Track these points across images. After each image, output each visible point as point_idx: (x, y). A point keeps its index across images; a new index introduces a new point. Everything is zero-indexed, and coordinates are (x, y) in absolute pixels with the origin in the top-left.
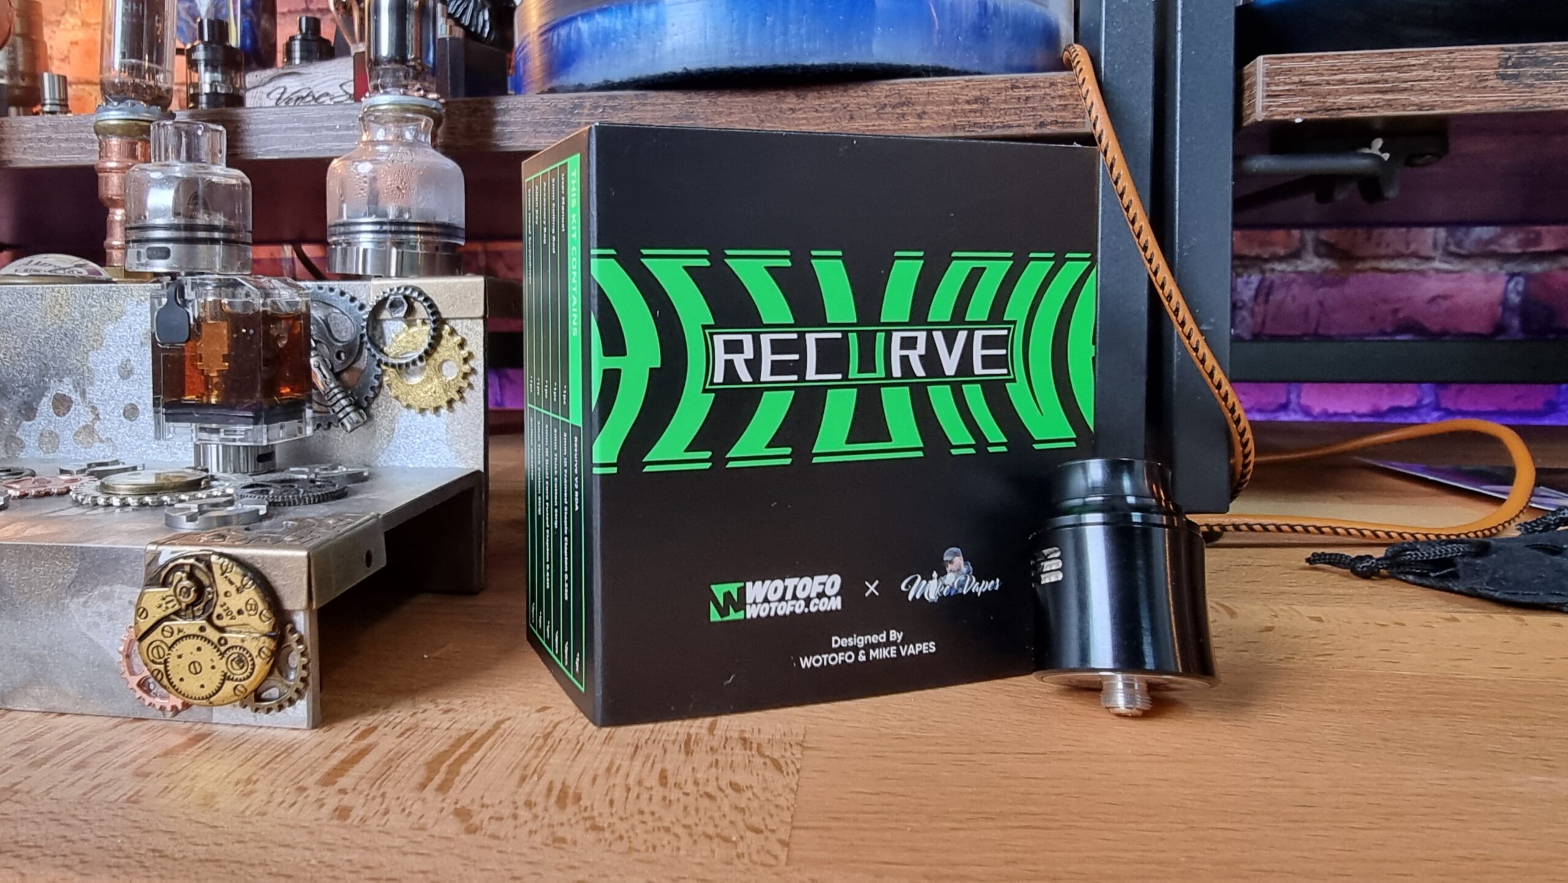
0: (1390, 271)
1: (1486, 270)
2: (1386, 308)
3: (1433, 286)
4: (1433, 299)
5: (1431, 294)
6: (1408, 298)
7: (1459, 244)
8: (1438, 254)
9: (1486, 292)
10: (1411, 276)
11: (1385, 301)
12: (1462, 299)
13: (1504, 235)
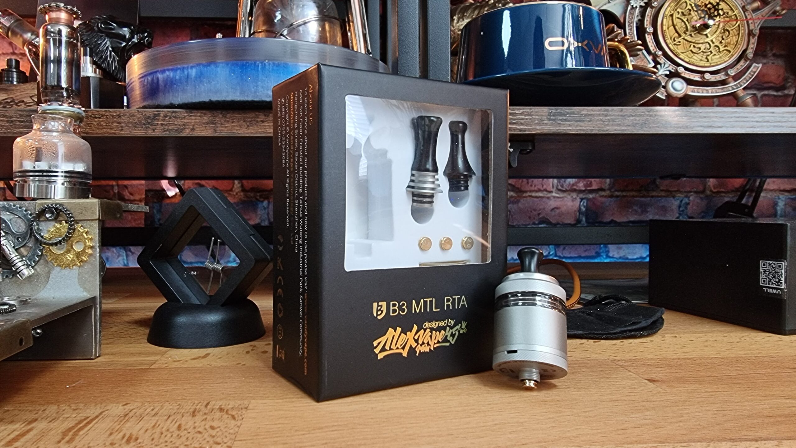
0: (536, 197)
1: (572, 197)
2: (535, 213)
3: (553, 204)
4: (553, 209)
5: (552, 207)
6: (544, 209)
7: (562, 186)
8: (554, 190)
9: (572, 206)
10: (544, 200)
11: (535, 210)
12: (564, 209)
13: (579, 182)
